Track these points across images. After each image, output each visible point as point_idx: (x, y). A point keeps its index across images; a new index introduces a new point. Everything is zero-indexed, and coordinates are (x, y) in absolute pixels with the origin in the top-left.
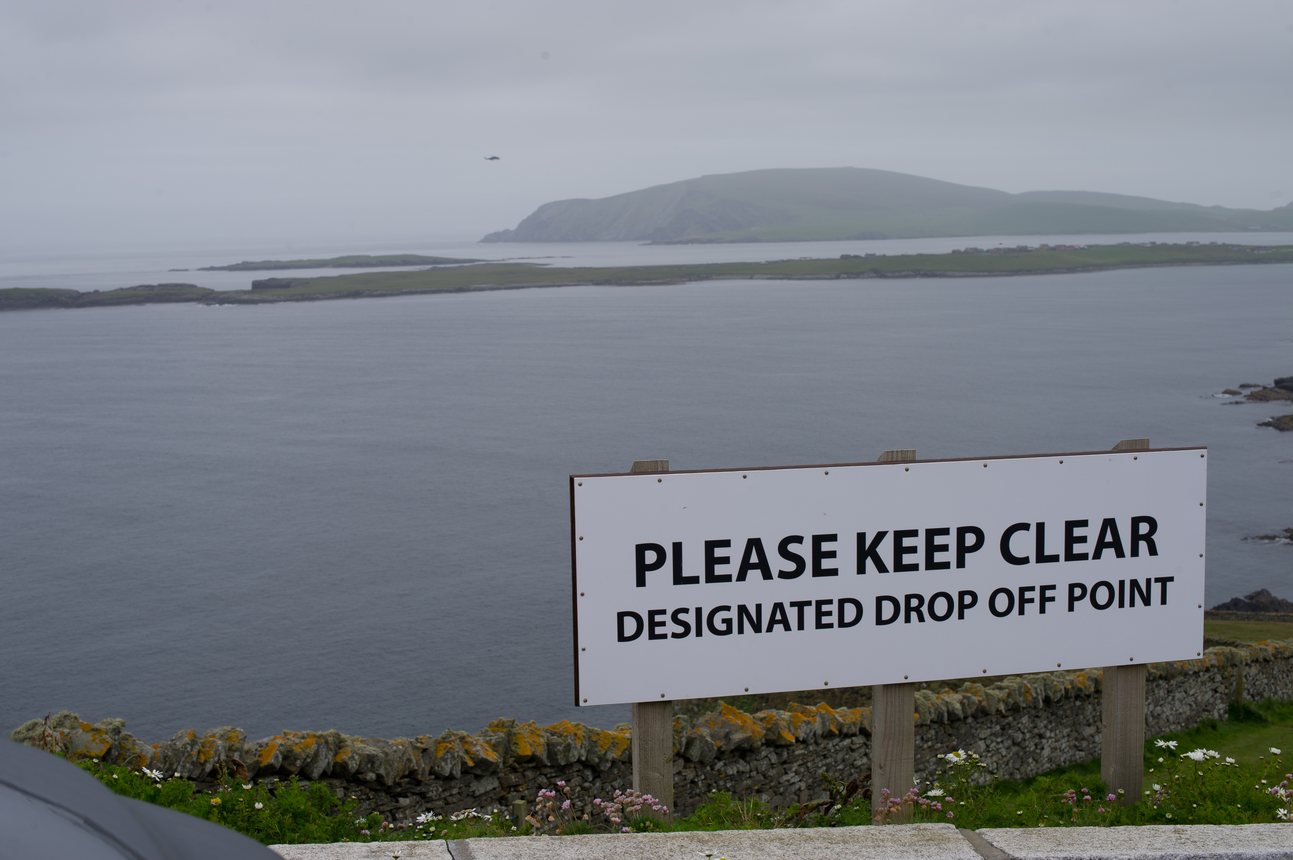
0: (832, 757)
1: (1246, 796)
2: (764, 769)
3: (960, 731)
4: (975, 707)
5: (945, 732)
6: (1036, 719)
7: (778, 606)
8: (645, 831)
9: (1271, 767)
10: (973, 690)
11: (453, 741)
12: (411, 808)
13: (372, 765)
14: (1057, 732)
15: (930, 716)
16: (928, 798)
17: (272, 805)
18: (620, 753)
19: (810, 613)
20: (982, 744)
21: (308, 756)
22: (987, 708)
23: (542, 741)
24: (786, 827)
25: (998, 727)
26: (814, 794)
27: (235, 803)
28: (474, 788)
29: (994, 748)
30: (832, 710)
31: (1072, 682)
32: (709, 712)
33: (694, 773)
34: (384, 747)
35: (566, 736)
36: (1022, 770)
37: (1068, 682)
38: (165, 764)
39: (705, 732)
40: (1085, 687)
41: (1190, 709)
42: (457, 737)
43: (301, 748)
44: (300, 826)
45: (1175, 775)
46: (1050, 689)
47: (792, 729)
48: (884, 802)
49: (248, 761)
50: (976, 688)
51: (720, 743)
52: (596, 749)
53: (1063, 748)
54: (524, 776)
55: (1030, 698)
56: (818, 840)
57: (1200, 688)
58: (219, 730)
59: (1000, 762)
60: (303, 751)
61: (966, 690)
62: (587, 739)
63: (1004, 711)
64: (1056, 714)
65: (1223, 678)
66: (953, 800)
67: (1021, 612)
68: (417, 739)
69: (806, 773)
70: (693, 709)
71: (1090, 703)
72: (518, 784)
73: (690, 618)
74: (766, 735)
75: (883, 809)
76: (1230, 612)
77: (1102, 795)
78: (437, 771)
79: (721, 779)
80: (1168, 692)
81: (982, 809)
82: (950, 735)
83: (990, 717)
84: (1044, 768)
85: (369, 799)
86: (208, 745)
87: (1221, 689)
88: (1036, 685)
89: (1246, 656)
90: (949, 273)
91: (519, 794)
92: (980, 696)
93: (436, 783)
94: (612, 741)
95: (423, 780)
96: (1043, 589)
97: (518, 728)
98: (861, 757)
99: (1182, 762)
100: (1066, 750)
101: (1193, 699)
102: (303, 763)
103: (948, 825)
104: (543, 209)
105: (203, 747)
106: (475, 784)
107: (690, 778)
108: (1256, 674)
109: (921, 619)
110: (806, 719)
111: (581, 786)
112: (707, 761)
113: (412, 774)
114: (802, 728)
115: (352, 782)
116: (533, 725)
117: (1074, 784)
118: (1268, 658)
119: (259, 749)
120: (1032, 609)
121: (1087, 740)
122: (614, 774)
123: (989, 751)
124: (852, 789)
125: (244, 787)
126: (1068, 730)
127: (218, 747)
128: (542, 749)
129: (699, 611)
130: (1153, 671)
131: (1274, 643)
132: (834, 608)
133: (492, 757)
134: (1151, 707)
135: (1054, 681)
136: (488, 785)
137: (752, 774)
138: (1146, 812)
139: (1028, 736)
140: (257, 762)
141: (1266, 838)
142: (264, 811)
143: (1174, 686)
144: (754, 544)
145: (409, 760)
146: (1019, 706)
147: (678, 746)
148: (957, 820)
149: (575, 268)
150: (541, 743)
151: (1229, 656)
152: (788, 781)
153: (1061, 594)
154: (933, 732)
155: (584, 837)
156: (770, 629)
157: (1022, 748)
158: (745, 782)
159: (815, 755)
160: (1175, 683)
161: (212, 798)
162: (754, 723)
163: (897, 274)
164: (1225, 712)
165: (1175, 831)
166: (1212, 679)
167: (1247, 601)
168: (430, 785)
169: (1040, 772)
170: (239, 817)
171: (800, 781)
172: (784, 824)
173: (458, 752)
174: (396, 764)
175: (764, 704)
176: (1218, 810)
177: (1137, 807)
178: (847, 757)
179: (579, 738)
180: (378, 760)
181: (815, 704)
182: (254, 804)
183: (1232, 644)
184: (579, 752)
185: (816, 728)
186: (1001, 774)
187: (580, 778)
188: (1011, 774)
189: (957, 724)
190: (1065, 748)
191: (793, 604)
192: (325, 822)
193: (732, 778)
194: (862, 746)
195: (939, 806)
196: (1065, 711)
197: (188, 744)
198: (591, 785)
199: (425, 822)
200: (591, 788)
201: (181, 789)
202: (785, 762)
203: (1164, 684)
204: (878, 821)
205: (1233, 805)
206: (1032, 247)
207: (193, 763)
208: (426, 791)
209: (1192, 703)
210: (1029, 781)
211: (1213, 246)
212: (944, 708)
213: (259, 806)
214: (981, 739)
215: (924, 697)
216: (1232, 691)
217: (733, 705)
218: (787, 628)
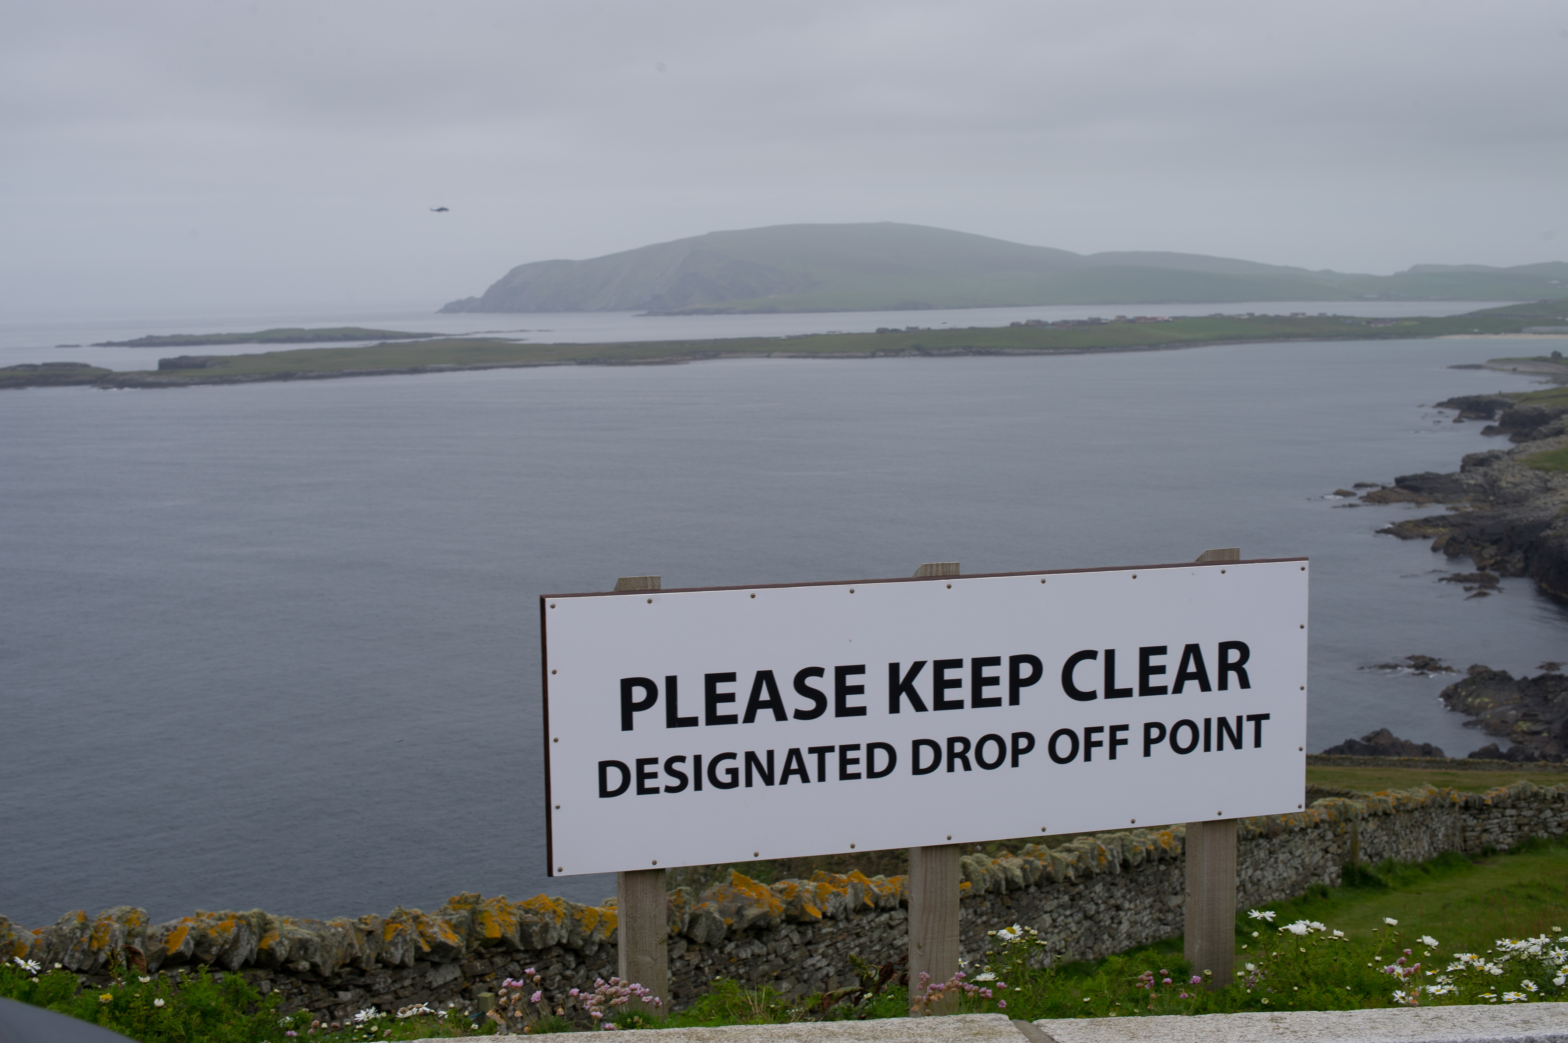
0: (866, 935)
1: (1356, 976)
2: (784, 952)
3: (1021, 903)
4: (1038, 874)
5: (1003, 904)
6: (1112, 887)
7: (794, 753)
8: (633, 1028)
9: (1386, 941)
10: (1036, 853)
11: (405, 921)
12: (353, 1003)
13: (305, 952)
14: (1138, 902)
15: (985, 885)
16: (977, 983)
17: (175, 1002)
18: (609, 934)
19: (832, 761)
20: (1047, 918)
21: (226, 942)
22: (1053, 875)
23: (514, 919)
24: (806, 1021)
25: (1066, 898)
26: (845, 980)
27: (130, 1000)
28: (431, 979)
29: (1061, 923)
30: (866, 879)
31: (1155, 842)
32: (717, 883)
33: (699, 957)
34: (320, 930)
35: (543, 914)
36: (1096, 948)
37: (1150, 843)
38: (49, 952)
39: (712, 907)
40: (1171, 848)
41: (1296, 873)
42: (410, 916)
43: (218, 932)
44: (210, 1028)
45: (1272, 952)
46: (1129, 850)
47: (818, 902)
48: (923, 989)
49: (152, 948)
50: (1040, 850)
51: (731, 921)
52: (580, 930)
53: (1144, 922)
54: (492, 963)
55: (1105, 862)
56: (843, 1035)
57: (1308, 848)
58: (115, 911)
59: (1069, 939)
60: (220, 935)
61: (1028, 853)
62: (569, 917)
63: (1073, 878)
64: (1136, 881)
65: (1335, 836)
66: (1006, 986)
67: (1088, 758)
68: (360, 920)
69: (835, 955)
70: (699, 879)
71: (1176, 868)
72: (484, 972)
73: (687, 768)
74: (786, 910)
75: (920, 997)
76: (1344, 756)
77: (1185, 977)
78: (385, 958)
79: (732, 964)
80: (1270, 853)
81: (1041, 996)
82: (1009, 908)
83: (1056, 885)
84: (1122, 946)
85: (301, 993)
86: (103, 929)
87: (1333, 848)
88: (1112, 847)
89: (1363, 809)
90: (1007, 351)
91: (486, 986)
92: (1045, 860)
93: (384, 973)
94: (599, 919)
95: (368, 969)
96: (1114, 729)
97: (484, 905)
98: (902, 936)
99: (1280, 936)
100: (1148, 924)
101: (1300, 861)
102: (220, 950)
103: (1000, 1015)
104: (515, 272)
105: (96, 932)
106: (432, 973)
107: (695, 964)
108: (1375, 831)
109: (967, 767)
110: (834, 890)
111: (561, 974)
112: (715, 942)
113: (354, 963)
114: (830, 901)
115: (281, 972)
116: (503, 901)
117: (1152, 964)
118: (1388, 811)
119: (166, 933)
120: (1100, 754)
121: (1173, 912)
122: (602, 960)
123: (1055, 927)
124: (887, 973)
125: (141, 979)
126: (1151, 900)
127: (115, 931)
128: (514, 930)
129: (698, 759)
130: (1251, 827)
131: (1395, 792)
132: (862, 754)
133: (453, 940)
134: (1250, 872)
135: (1133, 841)
136: (448, 974)
137: (769, 957)
138: (1238, 997)
139: (1102, 907)
140: (163, 950)
141: (1380, 1026)
142: (166, 1009)
143: (1277, 845)
144: (765, 677)
145: (351, 945)
146: (1092, 872)
147: (680, 925)
148: (1012, 1010)
149: (555, 345)
150: (513, 923)
151: (1342, 809)
152: (813, 965)
153: (1135, 736)
154: (988, 904)
155: (559, 1036)
156: (784, 781)
157: (1096, 923)
158: (761, 967)
159: (846, 934)
160: (1278, 841)
161: (101, 994)
162: (772, 896)
163: (944, 352)
164: (1338, 877)
165: (1272, 1020)
166: (1322, 837)
167: (1364, 743)
168: (376, 975)
169: (1117, 950)
170: (134, 1017)
171: (828, 965)
172: (803, 1019)
173: (410, 934)
174: (335, 951)
175: (785, 873)
176: (1324, 993)
177: (1228, 991)
178: (885, 935)
179: (559, 916)
180: (312, 945)
181: (846, 873)
182: (153, 1000)
183: (1346, 795)
184: (558, 933)
185: (847, 901)
186: (1071, 953)
187: (561, 964)
188: (1083, 954)
189: (1017, 895)
190: (1147, 921)
191: (812, 750)
192: (241, 1021)
193: (745, 962)
194: (902, 922)
195: (989, 993)
196: (1147, 877)
197: (77, 928)
198: (574, 973)
199: (366, 1020)
200: (573, 976)
201: (63, 983)
202: (809, 943)
203: (1265, 843)
204: (916, 1012)
205: (1341, 987)
206: (1106, 320)
207: (83, 952)
208: (372, 982)
209: (1299, 866)
210: (1102, 961)
211: (1323, 319)
212: (1002, 875)
213: (159, 1002)
214: (1046, 912)
215: (978, 862)
216: (1346, 851)
217: (746, 875)
218: (805, 779)
